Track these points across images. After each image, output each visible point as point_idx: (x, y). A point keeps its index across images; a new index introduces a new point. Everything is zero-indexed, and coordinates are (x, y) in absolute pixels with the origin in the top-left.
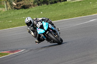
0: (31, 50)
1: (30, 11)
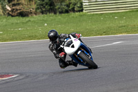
0: (27, 77)
1: (30, 21)
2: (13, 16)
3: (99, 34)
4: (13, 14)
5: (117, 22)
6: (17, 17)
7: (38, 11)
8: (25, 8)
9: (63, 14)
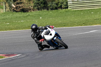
1: (29, 15)
2: (17, 12)
3: (80, 25)
4: (17, 10)
5: (93, 16)
6: (20, 13)
7: (35, 8)
8: (26, 6)
9: (53, 11)
